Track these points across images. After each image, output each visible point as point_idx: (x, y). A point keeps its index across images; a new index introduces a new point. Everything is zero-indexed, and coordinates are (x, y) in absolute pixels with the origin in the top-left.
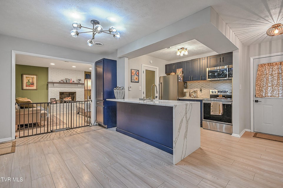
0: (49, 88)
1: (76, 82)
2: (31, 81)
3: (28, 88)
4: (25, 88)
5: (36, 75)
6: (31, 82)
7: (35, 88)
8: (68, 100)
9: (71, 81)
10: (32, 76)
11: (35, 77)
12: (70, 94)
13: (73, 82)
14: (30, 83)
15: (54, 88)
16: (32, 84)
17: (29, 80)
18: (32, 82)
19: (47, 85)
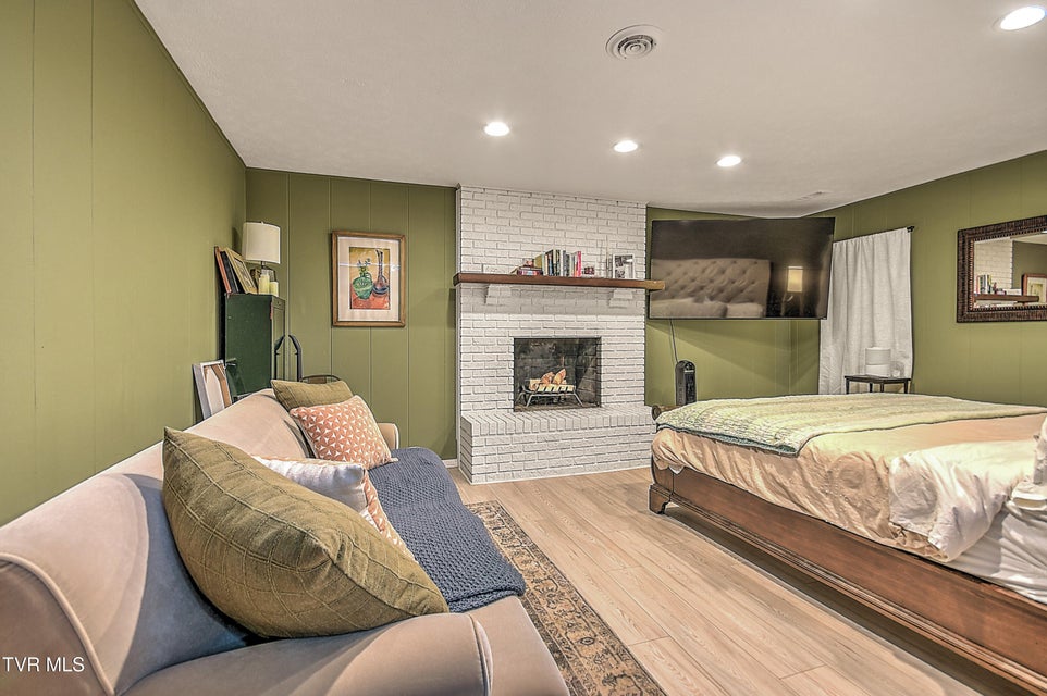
0: (463, 316)
1: (601, 273)
2: (373, 273)
3: (359, 315)
4: (346, 313)
5: (400, 237)
6: (375, 280)
7: (391, 313)
8: (556, 389)
9: (577, 266)
10: (381, 244)
11: (392, 246)
12: (563, 348)
13: (587, 270)
14: (369, 287)
15: (487, 312)
16: (381, 290)
17: (363, 269)
18: (380, 276)
19: (453, 296)
